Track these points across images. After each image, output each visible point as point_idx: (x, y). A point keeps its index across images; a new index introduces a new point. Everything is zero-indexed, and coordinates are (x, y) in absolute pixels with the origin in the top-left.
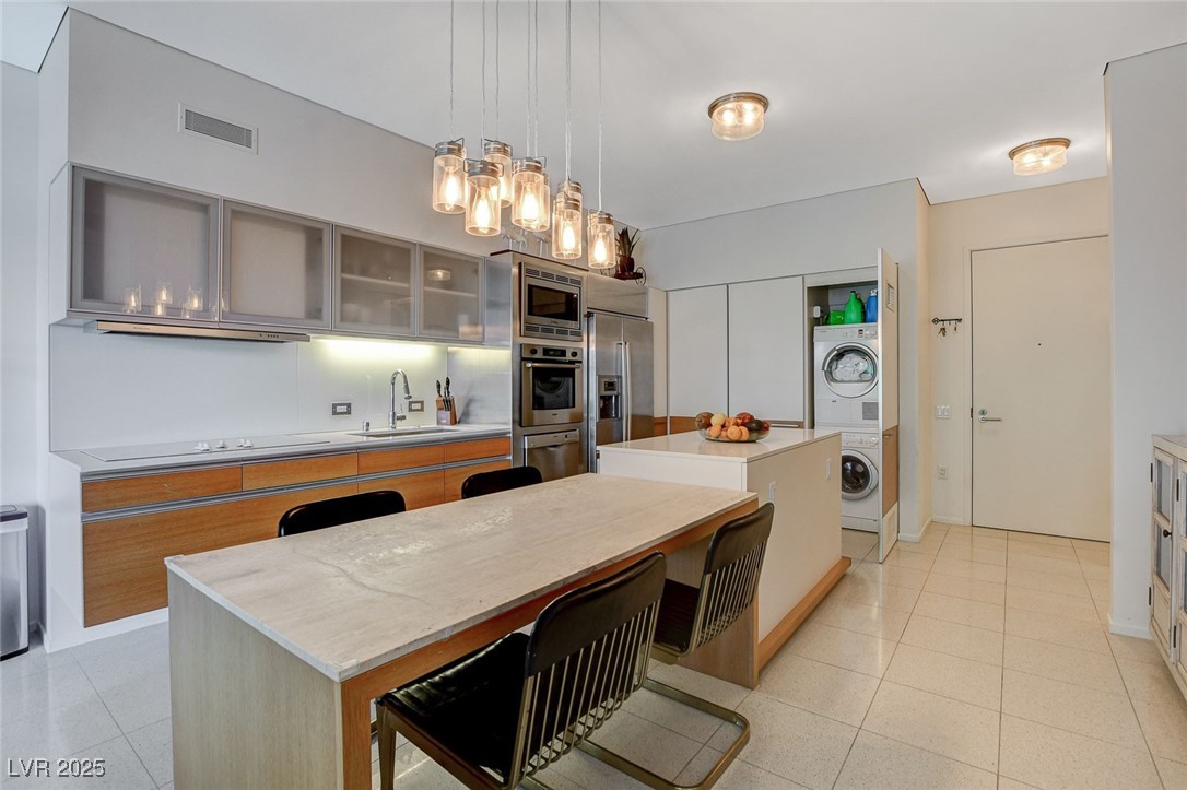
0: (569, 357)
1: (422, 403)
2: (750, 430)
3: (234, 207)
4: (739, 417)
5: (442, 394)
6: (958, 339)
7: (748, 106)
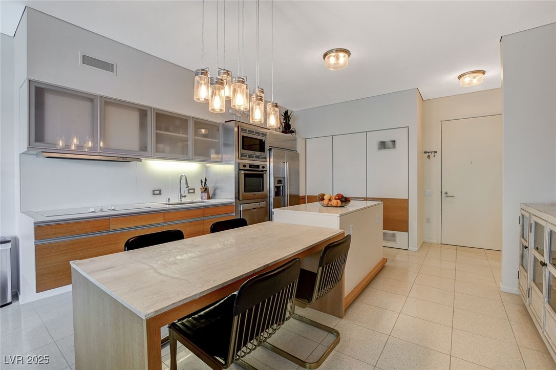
0: (261, 169)
1: (194, 189)
2: (342, 201)
3: (106, 100)
4: (337, 196)
5: (203, 185)
6: (435, 161)
7: (341, 55)
